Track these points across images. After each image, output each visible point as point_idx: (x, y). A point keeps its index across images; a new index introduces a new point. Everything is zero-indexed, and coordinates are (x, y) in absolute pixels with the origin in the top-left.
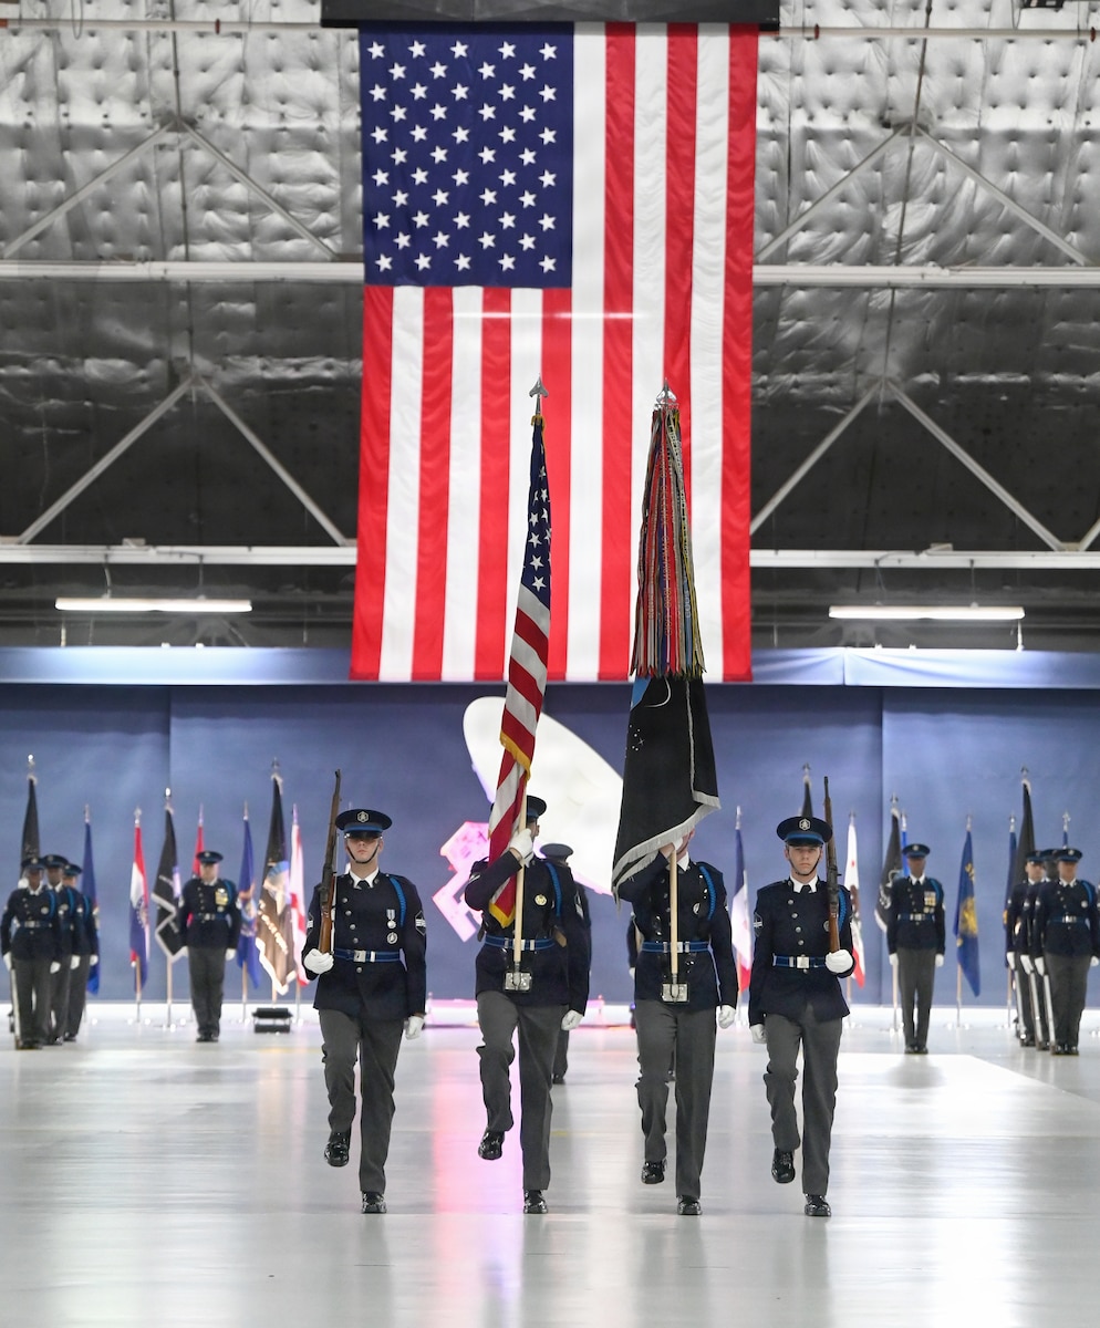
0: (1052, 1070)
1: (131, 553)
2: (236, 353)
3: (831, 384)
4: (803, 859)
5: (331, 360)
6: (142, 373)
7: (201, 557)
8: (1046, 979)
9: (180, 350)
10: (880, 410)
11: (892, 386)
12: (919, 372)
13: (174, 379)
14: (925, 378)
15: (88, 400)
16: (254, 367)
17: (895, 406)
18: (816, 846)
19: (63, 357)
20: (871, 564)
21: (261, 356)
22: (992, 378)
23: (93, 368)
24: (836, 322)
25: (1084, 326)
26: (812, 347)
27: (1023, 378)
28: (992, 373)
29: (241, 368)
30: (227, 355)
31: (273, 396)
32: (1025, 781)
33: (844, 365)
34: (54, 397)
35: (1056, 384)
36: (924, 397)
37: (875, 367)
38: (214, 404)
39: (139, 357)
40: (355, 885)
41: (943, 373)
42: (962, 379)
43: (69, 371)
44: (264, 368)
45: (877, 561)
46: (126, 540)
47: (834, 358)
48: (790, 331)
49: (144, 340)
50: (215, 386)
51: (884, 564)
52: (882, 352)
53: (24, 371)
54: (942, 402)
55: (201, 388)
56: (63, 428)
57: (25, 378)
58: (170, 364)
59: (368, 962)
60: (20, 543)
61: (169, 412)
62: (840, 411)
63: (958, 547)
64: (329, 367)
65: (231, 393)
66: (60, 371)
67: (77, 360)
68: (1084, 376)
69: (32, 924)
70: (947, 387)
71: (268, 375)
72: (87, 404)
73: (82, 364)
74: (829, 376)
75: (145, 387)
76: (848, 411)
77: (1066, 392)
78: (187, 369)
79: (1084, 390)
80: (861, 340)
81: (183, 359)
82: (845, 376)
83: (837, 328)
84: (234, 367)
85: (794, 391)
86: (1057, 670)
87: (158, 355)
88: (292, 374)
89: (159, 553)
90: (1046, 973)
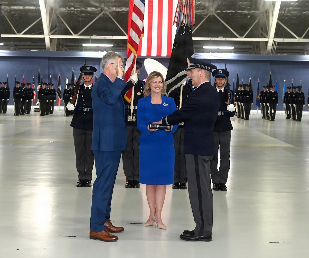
0: (245, 123)
1: (94, 37)
2: (111, 7)
3: (204, 12)
4: (220, 82)
5: (126, 8)
6: (97, 10)
7: (105, 38)
8: (244, 107)
9: (103, 6)
10: (211, 16)
11: (213, 12)
12: (217, 10)
13: (102, 11)
14: (218, 11)
15: (89, 14)
16: (114, 9)
17: (214, 16)
18: (224, 78)
19: (85, 7)
20: (210, 40)
21: (115, 7)
22: (229, 11)
23: (89, 9)
24: (205, 2)
25: (244, 3)
26: (201, 6)
27: (234, 11)
28: (229, 10)
29: (112, 9)
30: (110, 7)
31: (117, 14)
32: (237, 73)
33: (206, 9)
34: (84, 14)
35: (239, 12)
36: (218, 14)
37: (211, 10)
38: (108, 15)
39: (96, 7)
40: (85, 88)
41: (221, 10)
42: (224, 11)
43: (86, 9)
44: (116, 9)
45: (211, 39)
46: (93, 35)
47: (204, 8)
48: (197, 4)
49: (97, 4)
50: (108, 12)
51: (212, 40)
52: (212, 7)
53: (79, 9)
54: (221, 15)
55: (106, 12)
56: (85, 18)
57: (79, 11)
58: (101, 8)
59: (87, 111)
60: (77, 35)
61: (101, 16)
62: (204, 16)
63: (224, 37)
64: (126, 9)
65: (111, 13)
66: (84, 9)
67: (87, 8)
68: (243, 11)
69: (67, 95)
70: (222, 13)
71: (116, 10)
72: (89, 15)
73: (88, 8)
74: (203, 11)
75: (97, 12)
76: (206, 17)
77: (240, 14)
78: (104, 9)
79: (243, 13)
80: (208, 5)
81: (103, 8)
82: (206, 11)
83: (205, 3)
84: (111, 9)
85: (198, 13)
86: (239, 57)
87: (99, 7)
88: (120, 10)
89: (99, 37)
90: (244, 105)
